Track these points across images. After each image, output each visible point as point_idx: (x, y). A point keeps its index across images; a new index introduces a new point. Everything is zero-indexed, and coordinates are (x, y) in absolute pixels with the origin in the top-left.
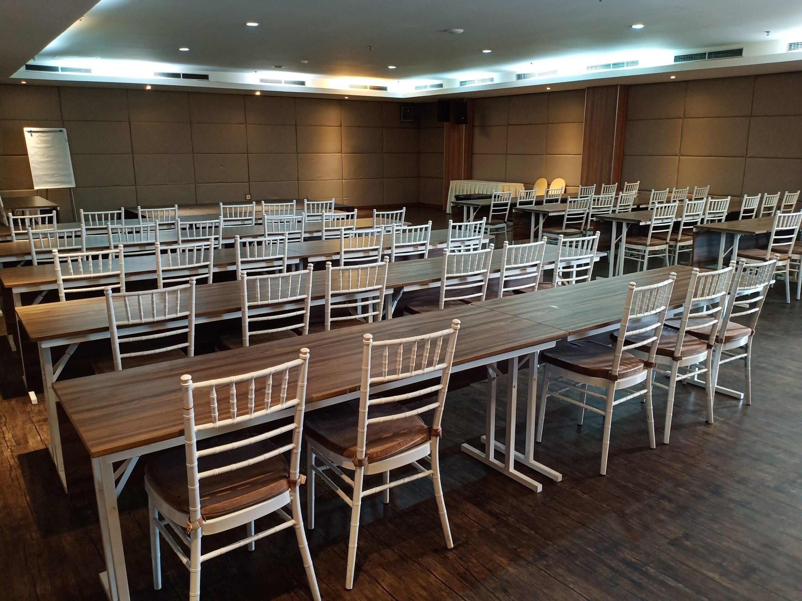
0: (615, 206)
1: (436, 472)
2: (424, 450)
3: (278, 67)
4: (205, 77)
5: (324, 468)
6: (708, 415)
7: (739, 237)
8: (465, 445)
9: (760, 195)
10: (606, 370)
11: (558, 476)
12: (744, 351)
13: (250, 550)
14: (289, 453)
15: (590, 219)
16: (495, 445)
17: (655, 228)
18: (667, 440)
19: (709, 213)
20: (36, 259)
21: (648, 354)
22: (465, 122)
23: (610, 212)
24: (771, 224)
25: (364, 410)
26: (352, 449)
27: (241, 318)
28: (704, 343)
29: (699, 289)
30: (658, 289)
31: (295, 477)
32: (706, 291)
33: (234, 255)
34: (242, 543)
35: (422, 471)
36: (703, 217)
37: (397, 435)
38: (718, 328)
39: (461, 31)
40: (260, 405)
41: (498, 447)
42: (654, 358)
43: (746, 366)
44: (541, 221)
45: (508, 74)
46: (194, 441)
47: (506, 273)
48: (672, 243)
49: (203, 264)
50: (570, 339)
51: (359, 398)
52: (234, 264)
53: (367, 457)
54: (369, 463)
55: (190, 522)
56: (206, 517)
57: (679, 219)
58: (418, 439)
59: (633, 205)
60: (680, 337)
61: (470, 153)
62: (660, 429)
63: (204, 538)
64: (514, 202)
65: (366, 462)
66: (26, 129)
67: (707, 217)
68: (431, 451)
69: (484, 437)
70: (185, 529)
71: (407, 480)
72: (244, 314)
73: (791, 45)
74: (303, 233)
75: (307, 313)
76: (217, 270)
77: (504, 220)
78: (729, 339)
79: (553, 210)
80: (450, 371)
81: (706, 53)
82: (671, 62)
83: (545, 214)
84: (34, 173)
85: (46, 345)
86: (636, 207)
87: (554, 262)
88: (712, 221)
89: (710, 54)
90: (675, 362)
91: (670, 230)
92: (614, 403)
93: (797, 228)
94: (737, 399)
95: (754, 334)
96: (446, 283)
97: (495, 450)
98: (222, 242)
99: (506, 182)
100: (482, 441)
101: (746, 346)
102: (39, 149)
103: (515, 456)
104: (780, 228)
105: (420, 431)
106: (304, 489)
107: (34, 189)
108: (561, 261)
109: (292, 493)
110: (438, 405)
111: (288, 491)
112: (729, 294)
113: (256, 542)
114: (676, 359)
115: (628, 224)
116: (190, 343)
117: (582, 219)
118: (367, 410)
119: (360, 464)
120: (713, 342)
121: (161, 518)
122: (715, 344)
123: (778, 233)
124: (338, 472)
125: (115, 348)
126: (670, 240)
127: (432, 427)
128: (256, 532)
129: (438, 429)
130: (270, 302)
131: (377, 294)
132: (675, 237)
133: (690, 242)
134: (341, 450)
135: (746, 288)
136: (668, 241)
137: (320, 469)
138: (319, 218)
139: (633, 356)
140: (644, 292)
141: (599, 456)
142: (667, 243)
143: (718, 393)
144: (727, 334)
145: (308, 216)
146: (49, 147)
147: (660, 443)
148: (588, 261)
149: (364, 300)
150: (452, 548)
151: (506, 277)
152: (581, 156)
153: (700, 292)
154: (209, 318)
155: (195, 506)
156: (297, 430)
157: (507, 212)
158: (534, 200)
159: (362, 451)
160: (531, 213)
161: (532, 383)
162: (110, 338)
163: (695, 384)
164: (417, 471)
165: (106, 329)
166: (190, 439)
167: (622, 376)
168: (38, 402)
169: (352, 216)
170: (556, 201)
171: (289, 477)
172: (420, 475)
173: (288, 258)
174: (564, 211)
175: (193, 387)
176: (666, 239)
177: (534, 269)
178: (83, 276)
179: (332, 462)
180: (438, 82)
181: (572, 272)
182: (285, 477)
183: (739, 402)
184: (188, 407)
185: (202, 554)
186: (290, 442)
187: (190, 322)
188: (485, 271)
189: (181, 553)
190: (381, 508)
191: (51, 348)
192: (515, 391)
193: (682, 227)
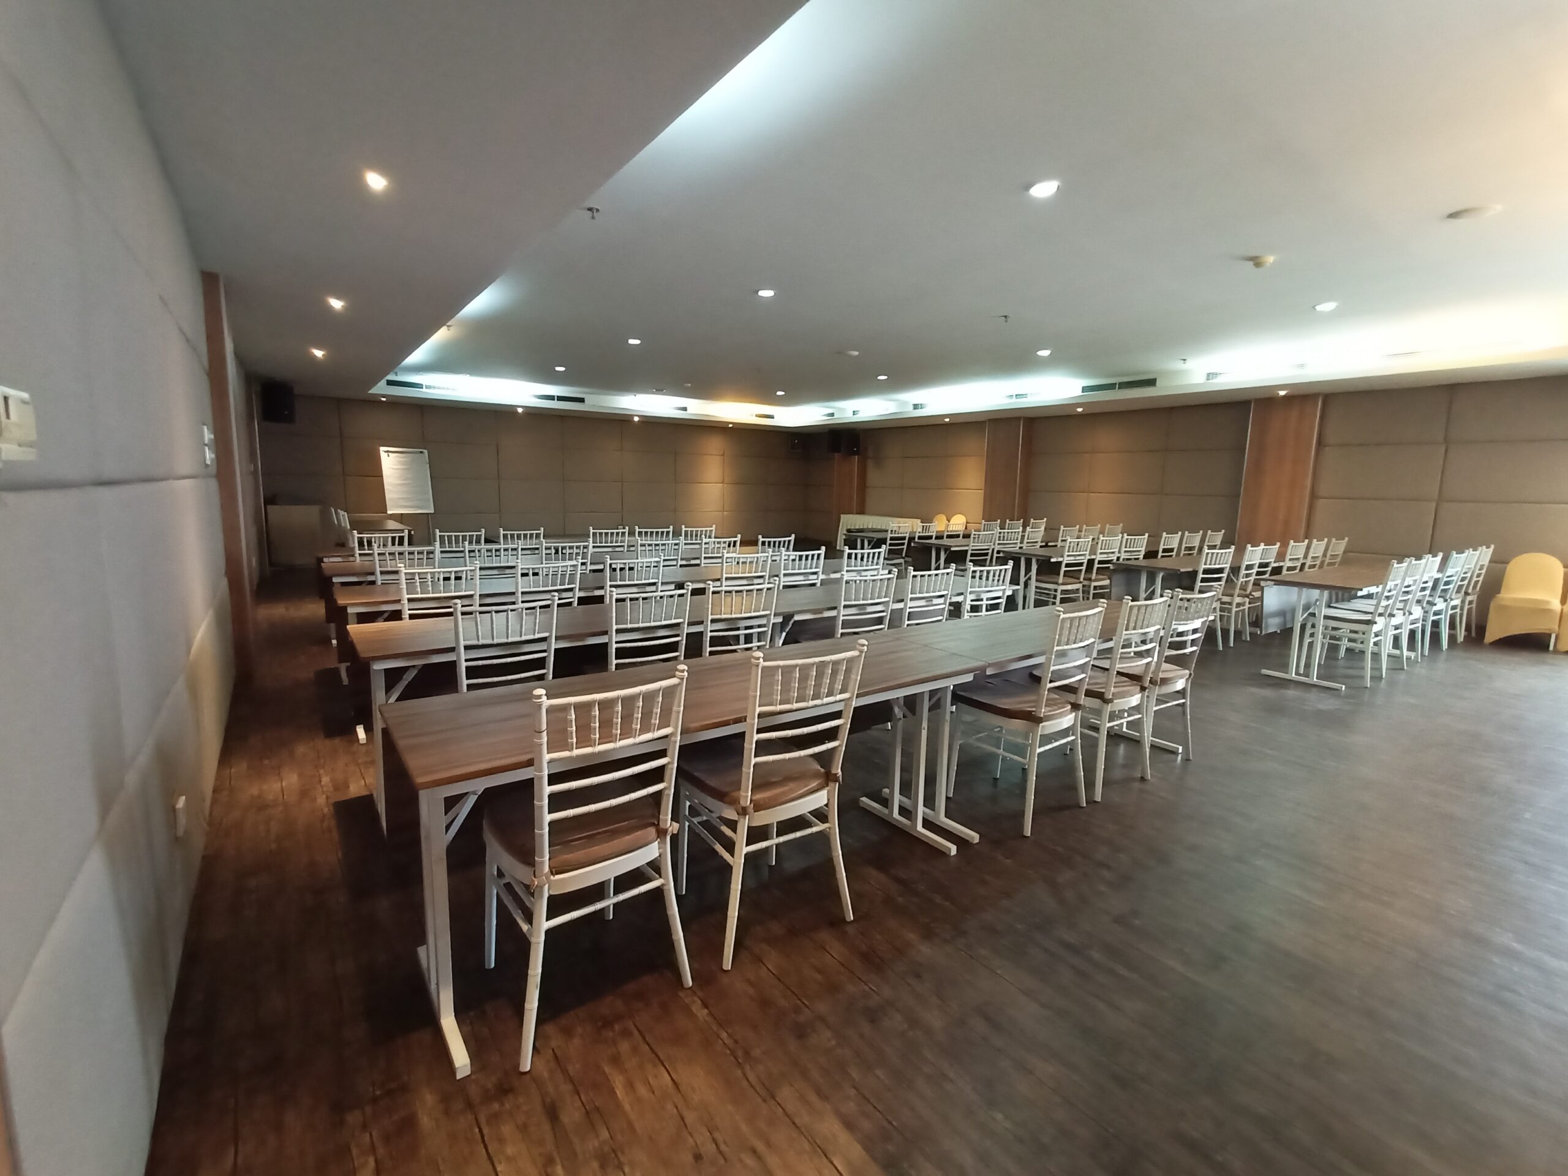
0: (1022, 542)
1: (833, 826)
2: (820, 799)
3: (659, 391)
4: (582, 400)
5: (699, 819)
6: (1144, 771)
7: (1161, 575)
8: (864, 799)
9: (1180, 533)
10: (1029, 711)
11: (974, 837)
12: (1182, 696)
13: (606, 918)
14: (659, 793)
15: (995, 555)
16: (900, 801)
17: (1067, 565)
18: (1098, 798)
19: (1125, 552)
20: (379, 579)
21: (1074, 695)
22: (857, 453)
23: (1017, 548)
24: (1198, 563)
25: (750, 746)
26: (735, 794)
27: (607, 643)
28: (1137, 685)
29: (1131, 621)
30: (1087, 616)
31: (666, 824)
32: (1139, 623)
33: (604, 580)
34: (599, 906)
35: (816, 825)
36: (1119, 555)
37: (788, 779)
38: (1153, 668)
39: (856, 353)
40: (626, 733)
41: (903, 802)
42: (1082, 700)
43: (1184, 713)
44: (943, 557)
45: (905, 403)
46: (546, 773)
47: (910, 604)
48: (1086, 583)
49: (567, 586)
50: (989, 672)
51: (744, 732)
52: (602, 588)
53: (752, 805)
54: (755, 812)
55: (535, 877)
56: (555, 871)
57: (1093, 557)
58: (814, 784)
59: (1041, 542)
60: (1110, 677)
61: (863, 486)
62: (1090, 785)
63: (550, 898)
64: (912, 536)
65: (751, 810)
66: (382, 449)
67: (1123, 556)
68: (828, 800)
69: (886, 790)
70: (527, 887)
71: (798, 834)
72: (610, 639)
73: (1208, 375)
74: (679, 560)
75: (683, 640)
76: (582, 594)
77: (902, 555)
78: (1164, 681)
79: (956, 545)
80: (854, 703)
81: (1116, 384)
82: (1079, 393)
83: (947, 549)
84: (388, 496)
85: (379, 666)
86: (1044, 544)
87: (962, 594)
88: (1128, 559)
89: (1120, 384)
90: (1105, 705)
91: (1084, 568)
92: (1039, 750)
93: (1226, 567)
94: (1174, 752)
95: (1192, 676)
96: (843, 612)
97: (900, 806)
98: (590, 567)
99: (901, 517)
100: (883, 794)
101: (1184, 689)
102: (395, 471)
103: (924, 813)
104: (1208, 566)
105: (816, 775)
106: (675, 840)
107: (386, 513)
108: (971, 593)
109: (661, 845)
110: (838, 744)
111: (657, 842)
112: (1164, 628)
113: (615, 905)
114: (1107, 701)
115: (1038, 561)
116: (549, 670)
117: (987, 554)
118: (754, 746)
119: (743, 812)
120: (1147, 684)
121: (501, 874)
122: (1149, 685)
123: (1206, 572)
124: (716, 822)
125: (461, 672)
126: (1084, 579)
127: (830, 771)
128: (617, 892)
129: (838, 774)
130: (641, 625)
131: (763, 621)
132: (1089, 576)
133: (1107, 582)
134: (721, 796)
135: (1182, 622)
136: (1082, 580)
137: (695, 820)
138: (697, 546)
139: (1057, 697)
140: (1072, 619)
141: (1022, 814)
142: (1081, 582)
143: (1153, 747)
144: (1161, 675)
145: (685, 544)
146: (407, 469)
147: (1091, 801)
148: (1000, 594)
149: (747, 628)
150: (852, 921)
151: (910, 608)
152: (983, 491)
153: (1132, 625)
154: (571, 641)
155: (542, 856)
156: (670, 766)
157: (905, 547)
158: (934, 535)
159: (746, 796)
160: (931, 547)
161: (944, 724)
162: (455, 661)
163: (1124, 735)
164: (809, 825)
165: (452, 650)
166: (541, 770)
167: (1048, 718)
168: (367, 741)
169: (735, 542)
170: (958, 536)
171: (659, 824)
172: (814, 829)
173: (663, 584)
174: (968, 545)
175: (547, 704)
176: (1079, 579)
177: (941, 600)
178: (431, 595)
179: (711, 812)
180: (831, 411)
181: (982, 605)
182: (653, 824)
183: (1178, 756)
184: (541, 729)
185: (547, 920)
186: (661, 781)
187: (549, 646)
188: (887, 599)
189: (522, 918)
190: (766, 872)
191: (385, 670)
192: (924, 733)
193: (1096, 566)
